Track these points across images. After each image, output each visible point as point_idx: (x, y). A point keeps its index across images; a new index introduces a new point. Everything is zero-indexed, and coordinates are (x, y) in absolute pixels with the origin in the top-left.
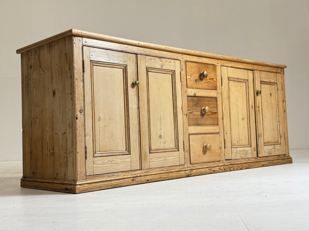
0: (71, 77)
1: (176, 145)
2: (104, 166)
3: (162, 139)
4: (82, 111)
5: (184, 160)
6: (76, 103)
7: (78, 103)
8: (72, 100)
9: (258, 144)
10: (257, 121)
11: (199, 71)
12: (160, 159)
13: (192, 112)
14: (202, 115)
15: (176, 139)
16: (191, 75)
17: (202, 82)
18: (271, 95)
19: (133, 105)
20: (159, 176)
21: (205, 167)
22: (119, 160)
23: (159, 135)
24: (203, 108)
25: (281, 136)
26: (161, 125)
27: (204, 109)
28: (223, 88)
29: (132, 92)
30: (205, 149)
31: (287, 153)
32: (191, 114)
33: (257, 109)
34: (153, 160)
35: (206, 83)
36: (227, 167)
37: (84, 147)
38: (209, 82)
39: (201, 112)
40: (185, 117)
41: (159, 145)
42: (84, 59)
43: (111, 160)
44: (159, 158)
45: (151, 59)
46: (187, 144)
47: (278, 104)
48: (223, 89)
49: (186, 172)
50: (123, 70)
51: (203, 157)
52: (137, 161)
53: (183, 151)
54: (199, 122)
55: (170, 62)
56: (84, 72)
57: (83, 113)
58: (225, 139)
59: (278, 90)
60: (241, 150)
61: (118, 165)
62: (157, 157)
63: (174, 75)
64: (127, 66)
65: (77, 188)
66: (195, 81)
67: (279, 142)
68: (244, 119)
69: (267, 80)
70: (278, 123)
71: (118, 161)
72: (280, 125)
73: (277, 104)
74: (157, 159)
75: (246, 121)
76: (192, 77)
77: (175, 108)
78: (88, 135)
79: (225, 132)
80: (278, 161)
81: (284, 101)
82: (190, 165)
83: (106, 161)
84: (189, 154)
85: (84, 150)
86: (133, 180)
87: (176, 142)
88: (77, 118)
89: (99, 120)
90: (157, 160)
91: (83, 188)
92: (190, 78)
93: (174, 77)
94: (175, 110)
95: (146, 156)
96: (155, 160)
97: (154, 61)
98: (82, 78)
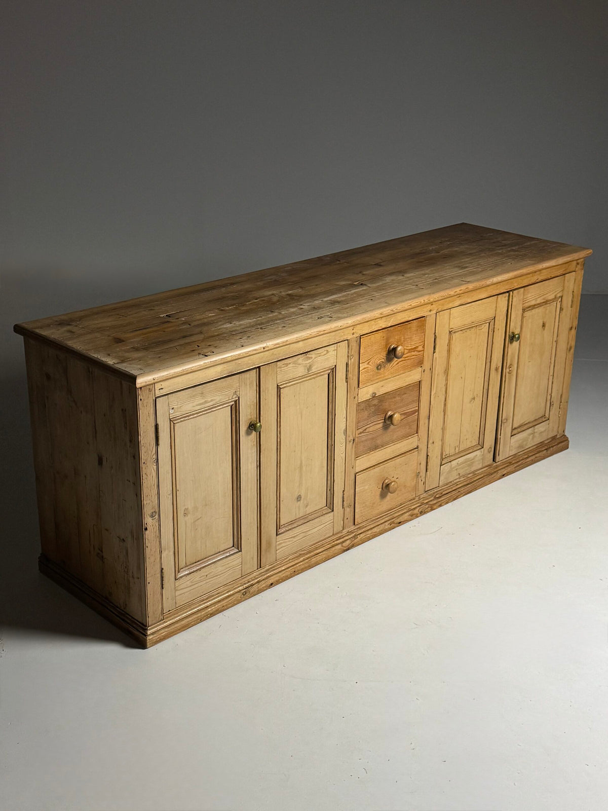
0: (134, 457)
1: (328, 502)
2: (193, 587)
3: (302, 502)
4: (156, 514)
5: (342, 522)
6: (145, 503)
7: (148, 502)
8: (137, 495)
9: (499, 437)
10: (504, 393)
11: (386, 345)
12: (295, 540)
13: (365, 430)
14: (386, 427)
15: (329, 492)
16: (368, 362)
17: (391, 365)
18: (544, 325)
19: (249, 465)
20: (293, 570)
21: (383, 521)
22: (220, 569)
23: (296, 496)
24: (390, 413)
25: (552, 404)
26: (301, 477)
27: (391, 417)
28: (437, 356)
29: (247, 443)
30: (386, 489)
31: (560, 432)
32: (363, 434)
33: (506, 371)
34: (283, 545)
35: (400, 362)
36: (427, 506)
37: (159, 570)
38: (407, 359)
39: (385, 422)
40: (349, 445)
41: (294, 514)
42: (159, 422)
43: (206, 574)
44: (294, 537)
45: (287, 365)
46: (349, 493)
47: (556, 341)
48: (436, 358)
49: (344, 544)
50: (231, 407)
51: (380, 505)
52: (253, 558)
53: (342, 508)
54: (379, 442)
55: (328, 352)
56: (157, 444)
57: (157, 516)
58: (429, 454)
59: (561, 309)
60: (459, 463)
61: (219, 576)
62: (291, 538)
63: (333, 374)
64: (239, 399)
65: (149, 640)
66: (377, 368)
67: (547, 415)
68: (475, 399)
69: (539, 301)
70: (551, 378)
71: (219, 571)
72: (554, 383)
73: (555, 339)
74: (289, 541)
75: (478, 401)
76: (370, 363)
77: (331, 436)
78: (165, 550)
79: (431, 442)
80: (537, 455)
81: (572, 327)
82: (353, 528)
83: (197, 579)
84: (352, 509)
85: (159, 575)
86: (244, 593)
87: (329, 496)
88: (146, 529)
89: (185, 515)
90: (291, 543)
91: (158, 637)
92: (368, 366)
93: (333, 379)
94: (331, 439)
95: (269, 544)
96: (286, 544)
97: (294, 365)
98: (155, 457)
